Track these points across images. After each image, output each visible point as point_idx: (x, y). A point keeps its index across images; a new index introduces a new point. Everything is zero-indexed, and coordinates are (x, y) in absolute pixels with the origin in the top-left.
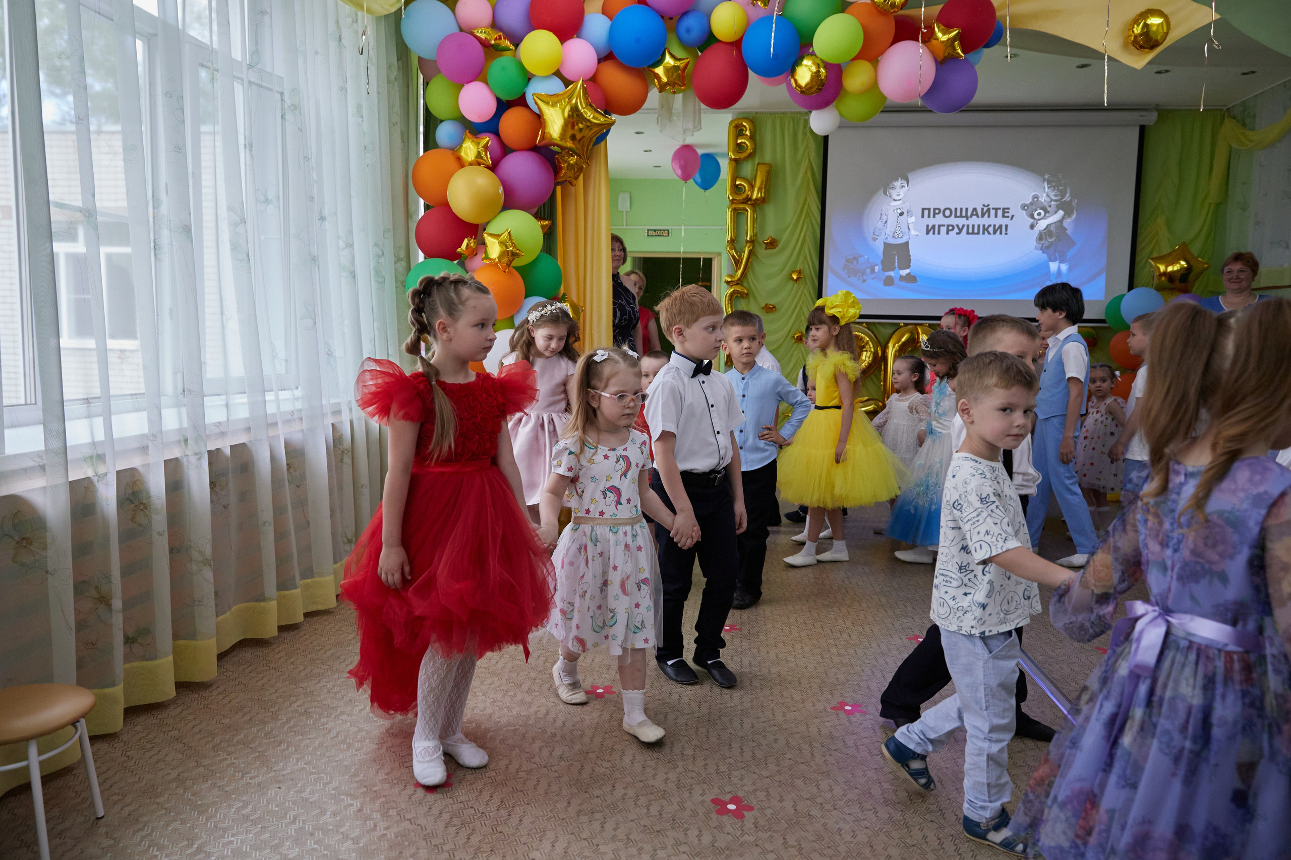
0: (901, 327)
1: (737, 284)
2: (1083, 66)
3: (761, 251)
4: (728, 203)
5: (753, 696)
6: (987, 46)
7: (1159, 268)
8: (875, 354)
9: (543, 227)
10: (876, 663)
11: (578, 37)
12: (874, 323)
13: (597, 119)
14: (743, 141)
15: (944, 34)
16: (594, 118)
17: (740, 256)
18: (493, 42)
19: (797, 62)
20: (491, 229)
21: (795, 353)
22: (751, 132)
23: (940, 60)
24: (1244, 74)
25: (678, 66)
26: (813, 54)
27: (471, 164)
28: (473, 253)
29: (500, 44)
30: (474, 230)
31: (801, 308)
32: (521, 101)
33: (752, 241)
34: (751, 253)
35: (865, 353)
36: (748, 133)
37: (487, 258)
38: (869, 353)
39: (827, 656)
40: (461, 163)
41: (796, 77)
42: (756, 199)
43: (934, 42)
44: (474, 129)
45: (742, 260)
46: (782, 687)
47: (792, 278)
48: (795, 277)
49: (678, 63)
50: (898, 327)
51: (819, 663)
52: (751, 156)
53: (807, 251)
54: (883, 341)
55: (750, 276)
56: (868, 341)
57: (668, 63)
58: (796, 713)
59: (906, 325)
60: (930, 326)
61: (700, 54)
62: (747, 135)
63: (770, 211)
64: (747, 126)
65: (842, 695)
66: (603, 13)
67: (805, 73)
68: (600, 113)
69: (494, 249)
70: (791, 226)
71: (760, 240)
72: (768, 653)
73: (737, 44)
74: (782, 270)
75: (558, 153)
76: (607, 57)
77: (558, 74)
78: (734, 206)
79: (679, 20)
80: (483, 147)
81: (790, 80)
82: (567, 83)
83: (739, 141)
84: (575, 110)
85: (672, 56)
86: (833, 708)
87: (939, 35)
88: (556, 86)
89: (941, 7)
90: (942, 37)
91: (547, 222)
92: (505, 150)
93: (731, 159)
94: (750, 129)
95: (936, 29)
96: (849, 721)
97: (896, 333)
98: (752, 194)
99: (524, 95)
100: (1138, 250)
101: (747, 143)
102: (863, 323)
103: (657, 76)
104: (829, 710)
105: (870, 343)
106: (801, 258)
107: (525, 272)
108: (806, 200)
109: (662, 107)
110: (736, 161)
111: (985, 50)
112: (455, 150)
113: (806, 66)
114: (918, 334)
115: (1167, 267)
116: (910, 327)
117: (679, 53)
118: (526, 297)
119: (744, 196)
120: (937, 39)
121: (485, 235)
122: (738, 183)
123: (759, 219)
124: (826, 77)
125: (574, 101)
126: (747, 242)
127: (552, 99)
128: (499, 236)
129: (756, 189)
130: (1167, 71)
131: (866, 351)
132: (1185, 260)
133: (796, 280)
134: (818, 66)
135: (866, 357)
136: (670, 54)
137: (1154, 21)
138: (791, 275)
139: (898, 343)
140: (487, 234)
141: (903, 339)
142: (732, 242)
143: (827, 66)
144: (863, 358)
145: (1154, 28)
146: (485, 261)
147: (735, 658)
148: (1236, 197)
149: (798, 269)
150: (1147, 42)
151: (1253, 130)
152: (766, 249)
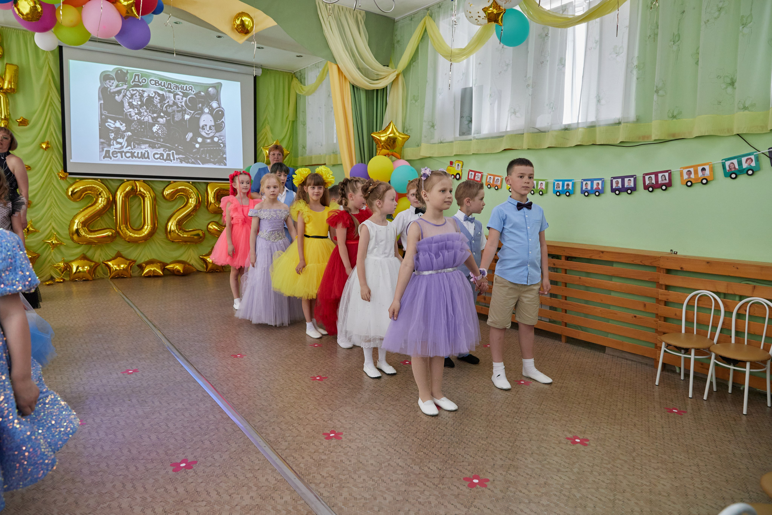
0: (125, 182)
2: (219, 37)
3: (15, 127)
6: (155, 13)
8: (108, 199)
12: (106, 179)
15: (125, 1)
21: (49, 199)
23: (124, 16)
24: (297, 56)
31: (51, 169)
33: (6, 119)
35: (100, 199)
38: (103, 199)
41: (19, 7)
42: (7, 89)
43: (118, 4)
47: (42, 148)
48: (44, 146)
50: (123, 182)
52: (1, 57)
53: (52, 130)
54: (113, 191)
56: (102, 191)
59: (128, 180)
60: (144, 181)
63: (20, 99)
67: (24, 5)
70: (37, 112)
71: (13, 118)
74: (34, 141)
81: (13, 8)
90: (123, 2)
97: (122, 185)
98: (4, 85)
102: (98, 179)
105: (104, 192)
106: (48, 134)
108: (49, 93)
111: (155, 16)
114: (136, 186)
116: (130, 182)
120: (121, 3)
123: (11, 104)
124: (41, 11)
126: (2, 119)
129: (7, 82)
130: (262, 48)
131: (102, 197)
133: (46, 149)
134: (35, 3)
135: (101, 202)
137: (246, 19)
138: (41, 145)
139: (124, 192)
141: (127, 190)
143: (40, 3)
144: (100, 201)
148: (300, 118)
149: (46, 141)
150: (243, 30)
151: (305, 85)
152: (19, 125)
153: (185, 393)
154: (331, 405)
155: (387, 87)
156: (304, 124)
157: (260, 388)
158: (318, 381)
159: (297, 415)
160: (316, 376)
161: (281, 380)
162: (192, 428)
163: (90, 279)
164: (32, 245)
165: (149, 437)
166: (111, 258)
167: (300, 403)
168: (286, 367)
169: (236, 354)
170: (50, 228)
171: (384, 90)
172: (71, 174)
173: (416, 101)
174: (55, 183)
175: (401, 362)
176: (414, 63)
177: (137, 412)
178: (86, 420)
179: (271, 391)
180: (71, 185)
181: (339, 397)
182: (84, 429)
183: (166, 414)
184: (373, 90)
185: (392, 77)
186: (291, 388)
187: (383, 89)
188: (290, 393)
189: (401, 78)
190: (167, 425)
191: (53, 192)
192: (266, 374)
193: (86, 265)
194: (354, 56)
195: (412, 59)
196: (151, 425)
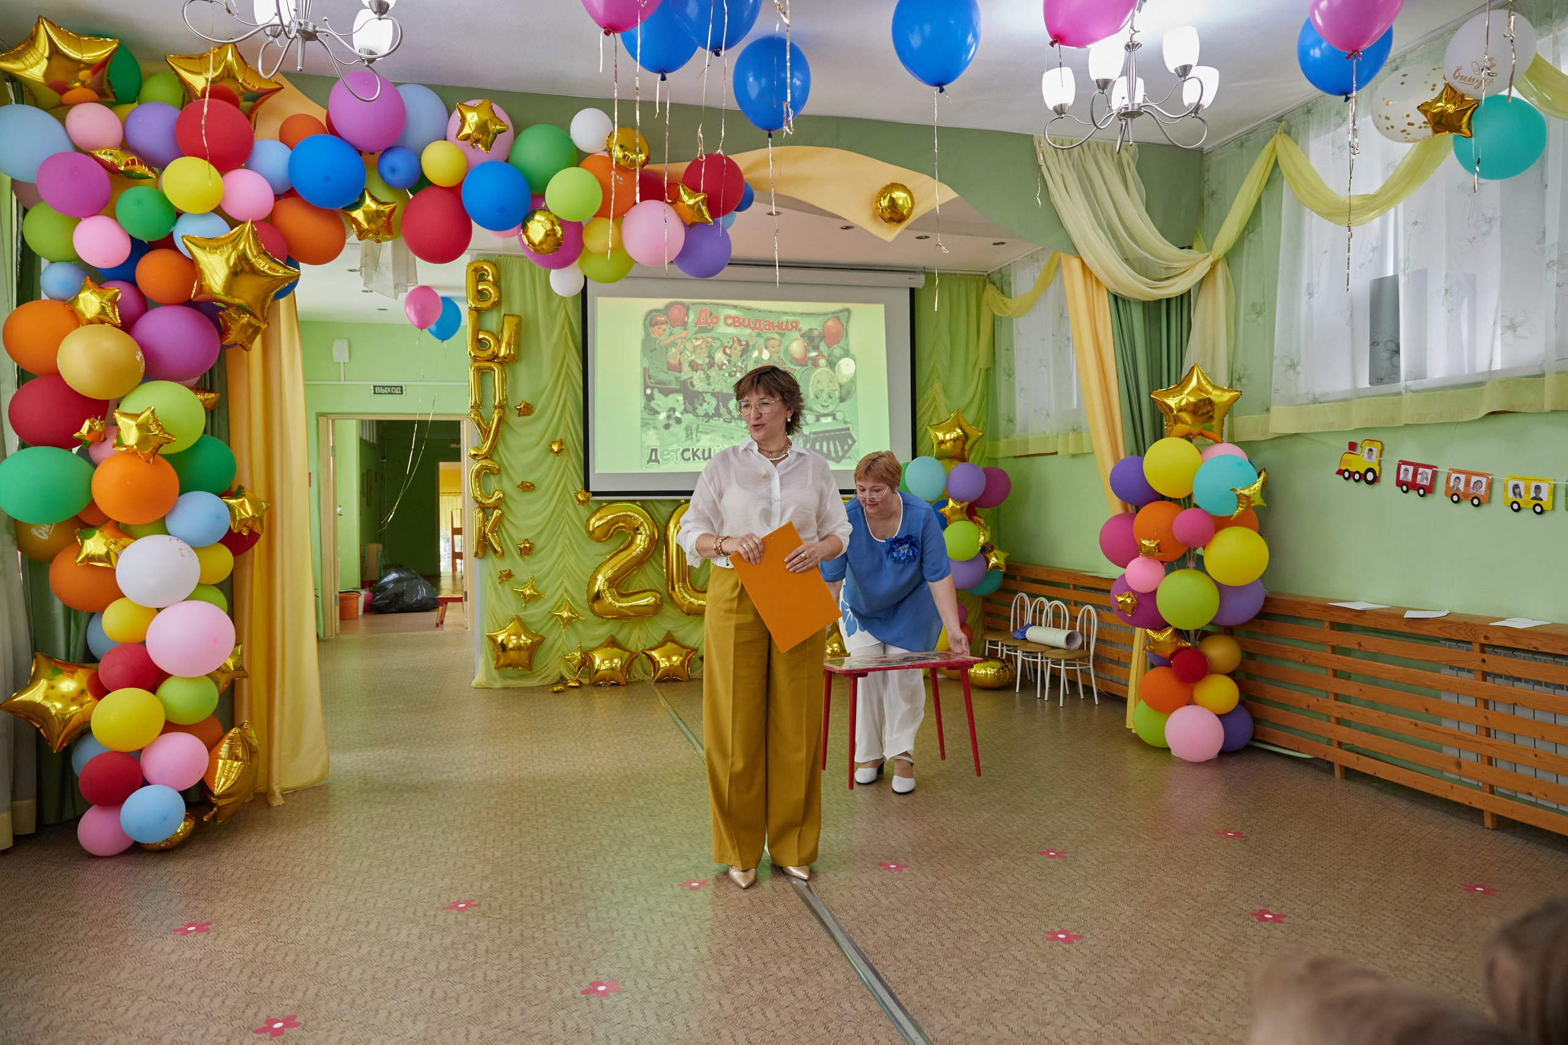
1: (486, 458)
2: (848, 228)
3: (513, 418)
4: (470, 361)
5: (486, 994)
6: (739, 209)
7: (937, 436)
8: (653, 537)
9: (203, 402)
10: (640, 924)
11: (247, 167)
12: (650, 501)
13: (274, 270)
14: (485, 287)
15: (690, 198)
16: (269, 268)
17: (487, 425)
18: (122, 168)
19: (528, 217)
20: (127, 406)
21: (561, 539)
22: (494, 278)
23: (688, 224)
24: (995, 244)
25: (383, 211)
26: (546, 209)
27: (90, 322)
28: (101, 439)
29: (133, 171)
30: (101, 408)
31: (565, 485)
32: (167, 243)
33: (501, 407)
34: (500, 420)
35: (639, 537)
36: (490, 278)
37: (120, 444)
38: (644, 536)
39: (583, 924)
40: (77, 320)
41: (529, 233)
42: (504, 357)
43: (681, 206)
44: (98, 277)
45: (490, 430)
46: (524, 975)
47: (552, 451)
48: (555, 448)
49: (382, 208)
50: (678, 504)
51: (572, 935)
52: (496, 305)
53: (569, 419)
54: (662, 521)
55: (501, 448)
56: (641, 523)
57: (368, 206)
58: (538, 1008)
61: (411, 196)
62: (489, 281)
63: (522, 370)
64: (489, 270)
65: (596, 973)
66: (282, 140)
67: (538, 228)
68: (279, 264)
69: (130, 434)
70: (547, 391)
71: (512, 403)
72: (511, 931)
73: (455, 191)
74: (541, 441)
75: (223, 309)
76: (286, 194)
77: (219, 211)
78: (477, 364)
79: (381, 156)
80: (109, 300)
81: (522, 235)
82: (233, 223)
83: (480, 288)
84: (243, 258)
85: (374, 199)
86: (582, 992)
87: (685, 198)
88: (217, 227)
89: (689, 163)
90: (688, 200)
91: (213, 395)
92: (145, 304)
93: (470, 308)
94: (493, 274)
95: (682, 192)
96: (602, 1006)
97: (676, 511)
98: (499, 350)
99: (171, 234)
100: (918, 416)
101: (490, 290)
102: (636, 501)
103: (355, 221)
104: (579, 995)
105: (646, 525)
106: (562, 427)
107: (178, 461)
108: (564, 357)
109: (366, 256)
110: (478, 310)
111: (738, 215)
112: (68, 303)
113: (539, 221)
115: (945, 435)
117: (383, 194)
118: (181, 494)
119: (490, 352)
120: (683, 202)
121: (117, 415)
122: (481, 336)
123: (508, 379)
124: (562, 235)
125: (241, 247)
126: (495, 407)
127: (212, 244)
128: (138, 416)
129: (504, 345)
130: (927, 237)
131: (641, 533)
132: (961, 429)
133: (557, 453)
134: (553, 223)
135: (641, 542)
136: (371, 196)
137: (899, 196)
138: (551, 446)
140: (119, 413)
142: (477, 407)
143: (563, 223)
144: (638, 542)
145: (900, 202)
146: (117, 449)
147: (468, 945)
148: (1002, 363)
149: (558, 439)
150: (895, 215)
151: (1010, 297)
152: (519, 415)
153: (794, 944)
154: (1097, 1009)
155: (1189, 291)
156: (1010, 374)
157: (939, 946)
158: (1061, 944)
159: (1023, 1024)
160: (1057, 930)
161: (983, 934)
162: (812, 1026)
163: (623, 682)
164: (534, 620)
165: (733, 1037)
166: (656, 643)
167: (1028, 995)
168: (991, 902)
169: (888, 862)
170: (562, 589)
171: (1184, 300)
172: (595, 494)
173: (1259, 314)
174: (571, 511)
175: (1253, 914)
176: (1251, 236)
177: (709, 977)
178: (623, 983)
179: (963, 956)
180: (594, 513)
181: (1112, 989)
182: (620, 1001)
183: (761, 987)
184: (1160, 301)
185: (1201, 270)
186: (1005, 954)
187: (1182, 296)
188: (1005, 967)
189: (1220, 270)
190: (764, 1014)
191: (567, 527)
192: (952, 915)
193: (616, 658)
194: (1115, 236)
195: (1246, 228)
196: (736, 1009)
